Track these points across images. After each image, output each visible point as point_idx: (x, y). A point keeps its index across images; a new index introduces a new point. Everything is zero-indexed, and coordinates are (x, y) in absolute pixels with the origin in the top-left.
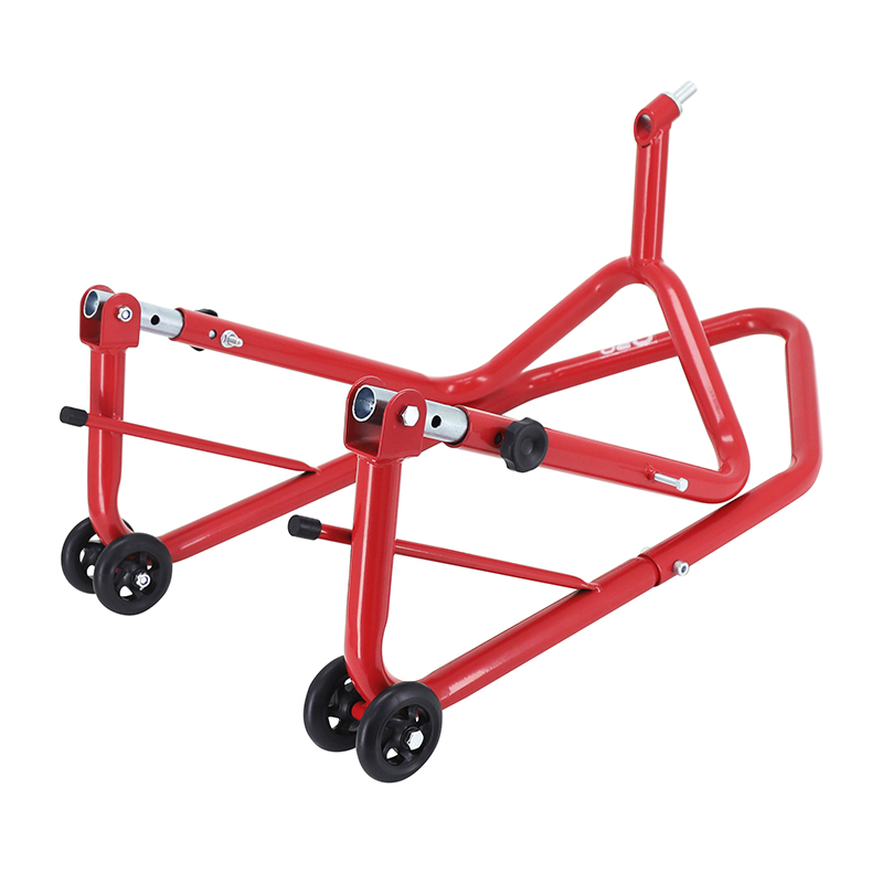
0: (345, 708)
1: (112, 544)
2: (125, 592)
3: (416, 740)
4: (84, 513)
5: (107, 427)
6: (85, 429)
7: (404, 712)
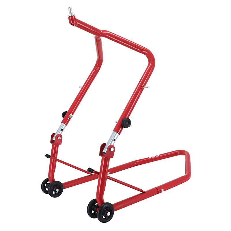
0: (95, 209)
1: (52, 183)
2: (54, 193)
3: (109, 214)
4: (47, 177)
5: (54, 159)
6: (50, 159)
7: (106, 208)
